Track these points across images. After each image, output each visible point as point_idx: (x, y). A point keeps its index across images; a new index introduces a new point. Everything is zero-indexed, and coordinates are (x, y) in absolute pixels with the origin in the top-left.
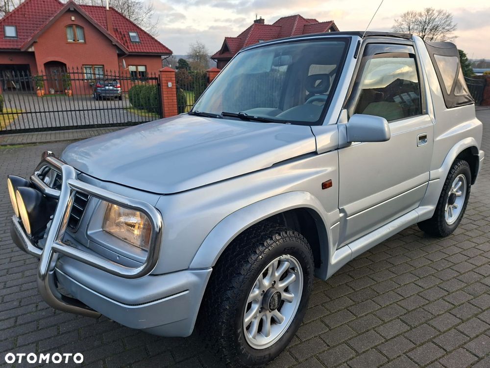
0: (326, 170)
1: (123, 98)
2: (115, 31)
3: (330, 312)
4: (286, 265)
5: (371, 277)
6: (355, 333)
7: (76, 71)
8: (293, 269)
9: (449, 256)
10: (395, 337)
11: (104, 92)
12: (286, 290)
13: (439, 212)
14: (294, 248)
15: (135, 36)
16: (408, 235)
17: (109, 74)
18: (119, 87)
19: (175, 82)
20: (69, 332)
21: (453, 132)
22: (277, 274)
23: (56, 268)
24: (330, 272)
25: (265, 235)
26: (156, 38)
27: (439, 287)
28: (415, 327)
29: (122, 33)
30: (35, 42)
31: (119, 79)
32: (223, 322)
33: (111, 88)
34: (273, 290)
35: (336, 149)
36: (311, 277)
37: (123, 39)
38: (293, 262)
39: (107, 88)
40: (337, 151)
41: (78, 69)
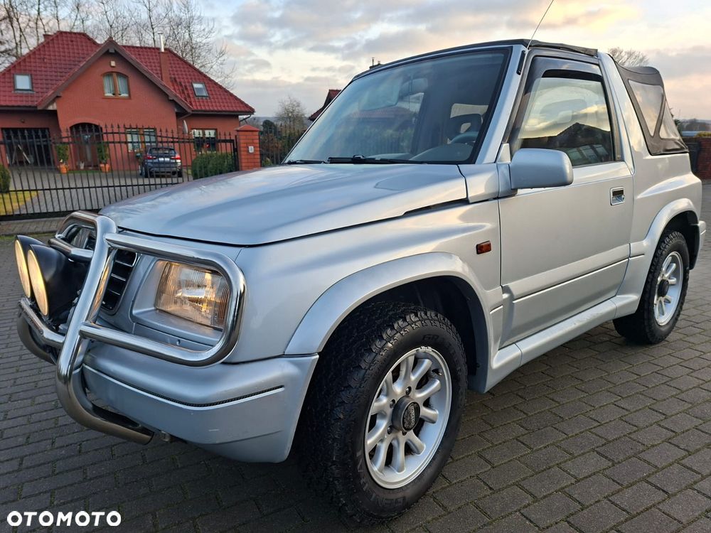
0: (482, 227)
1: (184, 174)
2: (172, 81)
3: (492, 443)
4: (427, 363)
5: (551, 396)
6: (530, 472)
7: (116, 130)
8: (436, 371)
9: (664, 368)
10: (590, 476)
11: (157, 165)
12: (427, 403)
13: (646, 304)
14: (438, 336)
15: (200, 88)
16: (602, 343)
17: (164, 134)
18: (177, 159)
19: (258, 145)
20: (100, 477)
21: (660, 189)
22: (414, 378)
23: (84, 365)
24: (491, 381)
25: (395, 314)
26: (231, 92)
27: (650, 409)
28: (619, 463)
29: (183, 84)
30: (58, 97)
31: (177, 142)
32: (334, 439)
33: (167, 159)
34: (407, 399)
35: (495, 199)
36: (464, 384)
37: (184, 93)
38: (436, 359)
39: (162, 159)
40: (496, 201)
41: (119, 127)
